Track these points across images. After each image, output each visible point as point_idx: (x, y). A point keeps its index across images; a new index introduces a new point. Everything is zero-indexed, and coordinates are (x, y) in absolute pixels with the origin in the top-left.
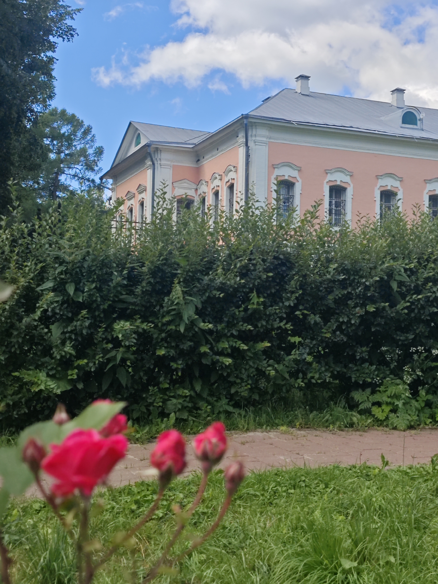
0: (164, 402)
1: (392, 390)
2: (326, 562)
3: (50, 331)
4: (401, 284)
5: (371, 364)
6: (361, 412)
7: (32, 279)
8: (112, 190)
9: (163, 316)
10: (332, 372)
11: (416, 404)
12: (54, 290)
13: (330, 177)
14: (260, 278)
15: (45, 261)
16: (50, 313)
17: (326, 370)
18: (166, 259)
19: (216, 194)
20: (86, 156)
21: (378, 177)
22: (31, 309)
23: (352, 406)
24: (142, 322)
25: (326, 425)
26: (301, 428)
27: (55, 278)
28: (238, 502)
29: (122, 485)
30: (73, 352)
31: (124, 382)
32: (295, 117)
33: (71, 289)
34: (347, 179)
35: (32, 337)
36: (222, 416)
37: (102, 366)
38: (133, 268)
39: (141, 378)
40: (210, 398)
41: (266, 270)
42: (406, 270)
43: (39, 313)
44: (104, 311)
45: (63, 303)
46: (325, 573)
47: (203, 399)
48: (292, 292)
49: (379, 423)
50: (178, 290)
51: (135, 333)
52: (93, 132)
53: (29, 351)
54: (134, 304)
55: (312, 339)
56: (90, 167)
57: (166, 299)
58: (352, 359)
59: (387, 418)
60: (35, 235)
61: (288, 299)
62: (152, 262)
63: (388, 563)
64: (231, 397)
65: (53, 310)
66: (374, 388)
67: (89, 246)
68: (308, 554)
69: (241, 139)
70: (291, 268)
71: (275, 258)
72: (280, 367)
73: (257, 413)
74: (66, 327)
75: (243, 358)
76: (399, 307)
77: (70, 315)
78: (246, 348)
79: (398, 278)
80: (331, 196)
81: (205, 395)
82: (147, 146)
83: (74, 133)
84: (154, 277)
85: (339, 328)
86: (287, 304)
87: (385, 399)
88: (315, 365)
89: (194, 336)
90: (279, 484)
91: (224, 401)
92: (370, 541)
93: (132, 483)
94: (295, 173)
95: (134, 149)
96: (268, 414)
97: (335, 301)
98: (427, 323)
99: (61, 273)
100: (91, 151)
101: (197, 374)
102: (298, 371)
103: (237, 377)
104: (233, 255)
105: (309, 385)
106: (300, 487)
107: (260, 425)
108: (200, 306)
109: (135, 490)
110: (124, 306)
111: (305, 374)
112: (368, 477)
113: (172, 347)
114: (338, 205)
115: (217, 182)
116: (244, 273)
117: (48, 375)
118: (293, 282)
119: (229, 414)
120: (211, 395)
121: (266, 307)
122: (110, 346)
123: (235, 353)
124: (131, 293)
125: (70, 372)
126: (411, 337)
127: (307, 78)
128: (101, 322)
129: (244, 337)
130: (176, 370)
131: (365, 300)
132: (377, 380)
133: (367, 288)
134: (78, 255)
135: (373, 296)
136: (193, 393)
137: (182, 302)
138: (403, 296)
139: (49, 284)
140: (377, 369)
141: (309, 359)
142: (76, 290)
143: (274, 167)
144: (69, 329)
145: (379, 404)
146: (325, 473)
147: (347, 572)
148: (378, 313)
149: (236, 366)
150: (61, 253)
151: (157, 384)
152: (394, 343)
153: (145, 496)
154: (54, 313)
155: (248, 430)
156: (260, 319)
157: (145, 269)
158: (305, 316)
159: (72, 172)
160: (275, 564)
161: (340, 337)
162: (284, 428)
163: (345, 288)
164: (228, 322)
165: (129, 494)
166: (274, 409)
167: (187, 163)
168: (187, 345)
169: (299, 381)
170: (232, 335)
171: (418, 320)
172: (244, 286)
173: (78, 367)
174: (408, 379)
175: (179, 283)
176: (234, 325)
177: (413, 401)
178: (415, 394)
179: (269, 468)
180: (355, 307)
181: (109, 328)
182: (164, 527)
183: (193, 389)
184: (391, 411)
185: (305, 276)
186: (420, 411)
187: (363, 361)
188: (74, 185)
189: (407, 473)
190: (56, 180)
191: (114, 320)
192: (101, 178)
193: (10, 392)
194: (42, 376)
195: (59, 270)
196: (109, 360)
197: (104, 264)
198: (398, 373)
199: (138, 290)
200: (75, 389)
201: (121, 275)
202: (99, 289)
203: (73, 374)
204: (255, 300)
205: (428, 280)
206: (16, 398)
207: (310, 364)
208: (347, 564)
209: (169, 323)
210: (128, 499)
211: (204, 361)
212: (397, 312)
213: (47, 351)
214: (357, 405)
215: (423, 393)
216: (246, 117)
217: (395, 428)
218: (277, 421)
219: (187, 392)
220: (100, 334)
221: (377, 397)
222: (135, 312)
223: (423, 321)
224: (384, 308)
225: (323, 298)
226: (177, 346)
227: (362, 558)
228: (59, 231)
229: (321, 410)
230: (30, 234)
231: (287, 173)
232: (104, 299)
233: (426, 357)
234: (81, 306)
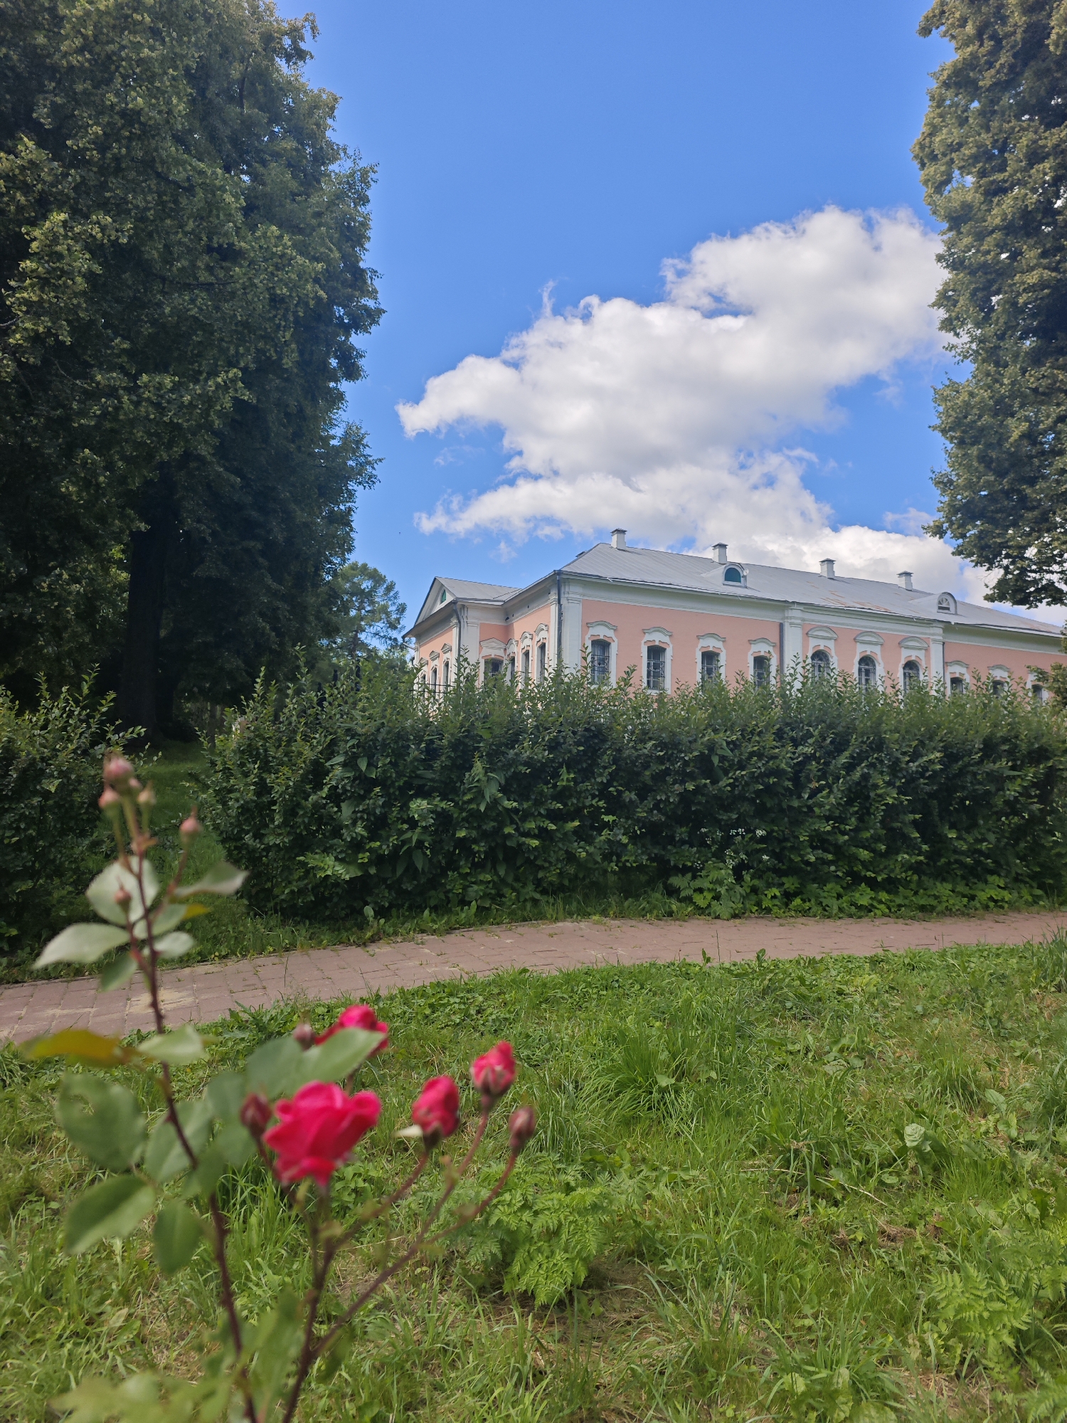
0: (465, 888)
1: (714, 875)
2: (640, 1079)
3: (340, 810)
4: (723, 758)
5: (692, 846)
6: (680, 900)
7: (321, 753)
8: (416, 650)
9: (464, 794)
10: (649, 855)
11: (741, 890)
12: (344, 765)
13: (648, 637)
14: (570, 752)
15: (335, 733)
16: (340, 791)
17: (643, 853)
18: (467, 731)
19: (527, 654)
20: (388, 614)
21: (698, 637)
22: (318, 786)
23: (672, 892)
24: (441, 800)
25: (642, 914)
26: (616, 917)
27: (346, 753)
28: (544, 1006)
29: (416, 986)
30: (365, 834)
31: (419, 866)
32: (608, 573)
33: (363, 765)
34: (666, 639)
35: (321, 817)
36: (529, 905)
37: (396, 848)
38: (432, 741)
39: (439, 862)
40: (515, 885)
41: (578, 744)
42: (728, 743)
43: (326, 789)
44: (400, 788)
45: (355, 779)
46: (639, 1092)
47: (507, 885)
48: (605, 768)
49: (701, 911)
50: (478, 767)
51: (432, 812)
52: (397, 588)
53: (317, 831)
54: (432, 780)
55: (627, 818)
56: (393, 626)
57: (467, 774)
58: (671, 840)
59: (709, 906)
60: (326, 704)
61: (601, 775)
62: (452, 735)
63: (709, 1079)
64: (538, 883)
65: (343, 787)
66: (695, 873)
67: (384, 717)
68: (619, 1070)
69: (553, 596)
70: (604, 741)
71: (586, 730)
72: (591, 849)
73: (567, 901)
74: (357, 806)
75: (552, 839)
76: (722, 784)
77: (362, 792)
78: (554, 827)
79: (719, 752)
80: (649, 658)
81: (510, 880)
82: (453, 603)
83: (373, 589)
84: (454, 750)
85: (656, 806)
86: (599, 780)
87: (706, 884)
88: (630, 847)
89: (498, 815)
90: (589, 985)
91: (531, 887)
92: (690, 1053)
93: (427, 983)
94: (610, 633)
95: (439, 606)
96: (579, 902)
97: (653, 777)
98: (752, 801)
99: (353, 746)
100: (392, 608)
101: (501, 857)
102: (611, 854)
103: (545, 860)
104: (540, 728)
105: (624, 869)
106: (613, 988)
107: (571, 914)
108: (503, 782)
109: (429, 991)
110: (421, 782)
111: (619, 857)
112: (687, 976)
113: (474, 828)
114: (656, 666)
115: (527, 642)
116: (554, 746)
117: (337, 859)
118: (605, 757)
119: (535, 902)
120: (517, 879)
121: (576, 784)
122: (406, 826)
123: (543, 834)
124: (430, 767)
125: (360, 856)
126: (735, 816)
127: (624, 532)
128: (396, 800)
129: (554, 816)
130: (479, 852)
131: (684, 777)
132: (698, 865)
133: (686, 763)
134: (371, 727)
135: (692, 772)
136: (495, 878)
137: (484, 779)
138: (726, 773)
139: (340, 759)
140: (698, 852)
141: (625, 840)
142: (369, 765)
143: (588, 625)
144: (361, 808)
145: (700, 890)
146: (640, 972)
147: (663, 1091)
148: (698, 790)
149: (543, 849)
150: (352, 725)
151: (456, 869)
152: (717, 823)
153: (440, 999)
154: (345, 791)
155: (557, 920)
156: (570, 796)
157: (445, 742)
158: (620, 792)
159: (372, 630)
160: (584, 1079)
161: (657, 817)
162: (596, 918)
163: (663, 763)
164: (536, 800)
165: (422, 996)
166: (586, 896)
167: (496, 621)
168: (489, 826)
169: (613, 864)
170: (540, 814)
171: (742, 798)
172: (553, 761)
173: (370, 850)
174: (731, 863)
175: (481, 757)
176: (542, 803)
177: (738, 887)
178: (739, 878)
179: (579, 966)
180: (674, 784)
181: (404, 807)
182: (461, 1035)
183: (496, 873)
184: (713, 898)
185: (619, 751)
186: (745, 898)
187: (683, 842)
188: (374, 643)
189: (730, 971)
190: (356, 638)
191: (411, 798)
192: (403, 637)
193: (296, 877)
194: (330, 860)
195: (350, 744)
196: (404, 843)
197: (401, 736)
198: (719, 856)
199: (437, 765)
200: (366, 875)
201: (418, 749)
202: (394, 765)
203: (364, 857)
204: (565, 777)
205: (752, 754)
206: (302, 884)
207: (625, 845)
208: (664, 1081)
209: (470, 801)
210: (422, 1001)
211: (508, 843)
212: (720, 790)
213: (337, 833)
214: (678, 891)
215: (747, 878)
216: (559, 573)
217: (718, 917)
218: (589, 910)
219: (488, 877)
220: (395, 812)
221: (698, 883)
222: (433, 789)
223: (747, 799)
224: (705, 785)
225: (638, 774)
226: (479, 826)
227: (681, 1073)
228: (351, 700)
229: (637, 897)
230: (320, 703)
231: (602, 632)
232: (400, 775)
233: (751, 839)
234: (375, 782)
